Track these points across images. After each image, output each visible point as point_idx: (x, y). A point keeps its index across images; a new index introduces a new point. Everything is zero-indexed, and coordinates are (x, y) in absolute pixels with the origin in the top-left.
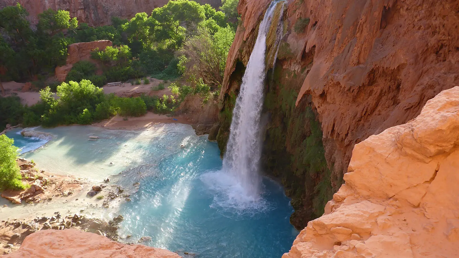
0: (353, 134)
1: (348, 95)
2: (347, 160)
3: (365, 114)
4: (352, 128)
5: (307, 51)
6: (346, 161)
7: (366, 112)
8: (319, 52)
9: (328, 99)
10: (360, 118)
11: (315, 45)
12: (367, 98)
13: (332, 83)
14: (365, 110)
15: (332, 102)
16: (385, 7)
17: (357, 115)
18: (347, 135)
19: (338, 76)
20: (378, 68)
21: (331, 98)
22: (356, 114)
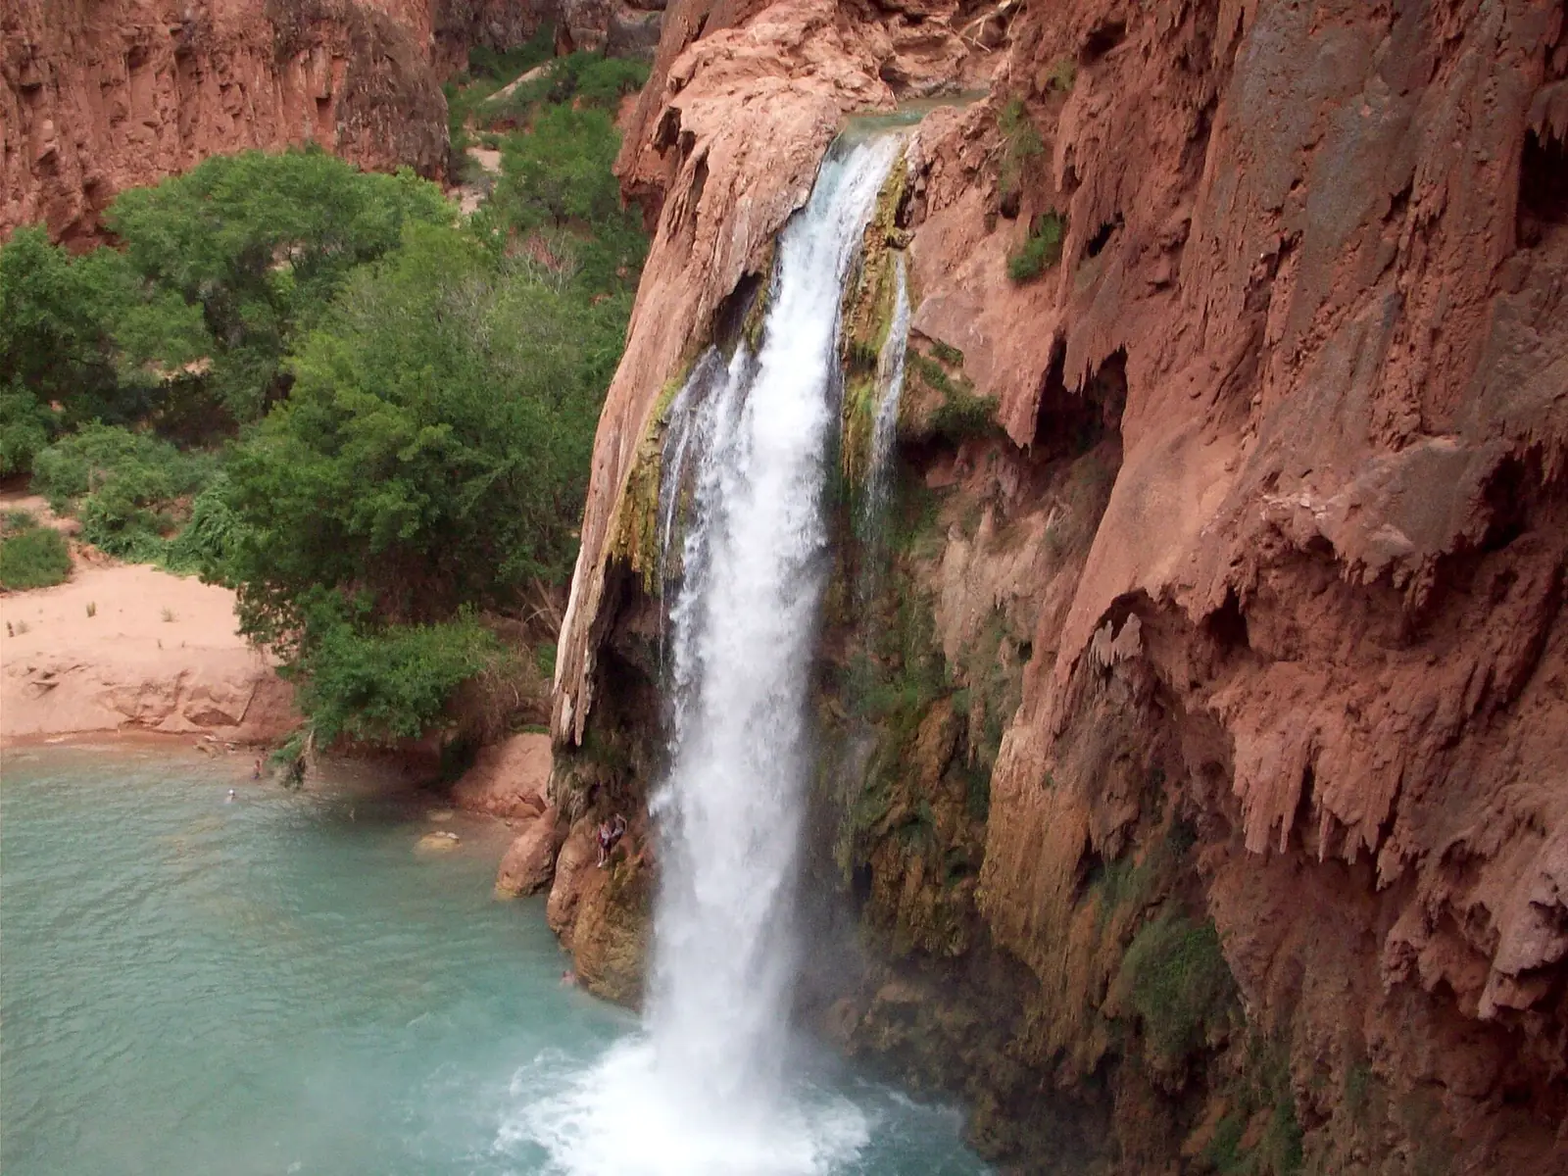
0: (1420, 822)
1: (1374, 604)
2: (1397, 967)
3: (1479, 706)
4: (1411, 785)
5: (1071, 382)
6: (1393, 974)
7: (1486, 690)
8: (1149, 385)
9: (1256, 637)
10: (1454, 726)
11: (1122, 349)
12: (1479, 616)
13: (1279, 544)
14: (1477, 685)
15: (1280, 652)
16: (1529, 134)
17: (1432, 714)
18: (1386, 829)
19: (1314, 505)
20: (1536, 453)
21: (1273, 629)
22: (1429, 710)
